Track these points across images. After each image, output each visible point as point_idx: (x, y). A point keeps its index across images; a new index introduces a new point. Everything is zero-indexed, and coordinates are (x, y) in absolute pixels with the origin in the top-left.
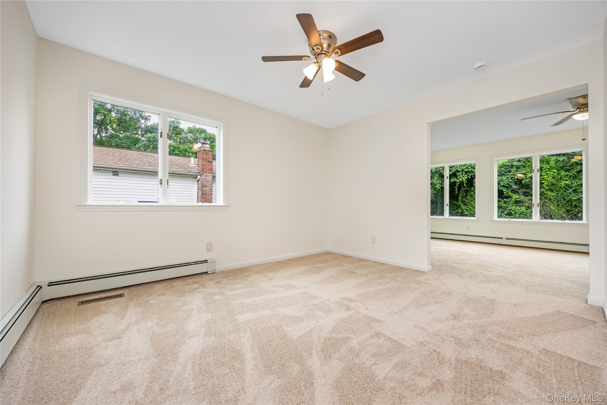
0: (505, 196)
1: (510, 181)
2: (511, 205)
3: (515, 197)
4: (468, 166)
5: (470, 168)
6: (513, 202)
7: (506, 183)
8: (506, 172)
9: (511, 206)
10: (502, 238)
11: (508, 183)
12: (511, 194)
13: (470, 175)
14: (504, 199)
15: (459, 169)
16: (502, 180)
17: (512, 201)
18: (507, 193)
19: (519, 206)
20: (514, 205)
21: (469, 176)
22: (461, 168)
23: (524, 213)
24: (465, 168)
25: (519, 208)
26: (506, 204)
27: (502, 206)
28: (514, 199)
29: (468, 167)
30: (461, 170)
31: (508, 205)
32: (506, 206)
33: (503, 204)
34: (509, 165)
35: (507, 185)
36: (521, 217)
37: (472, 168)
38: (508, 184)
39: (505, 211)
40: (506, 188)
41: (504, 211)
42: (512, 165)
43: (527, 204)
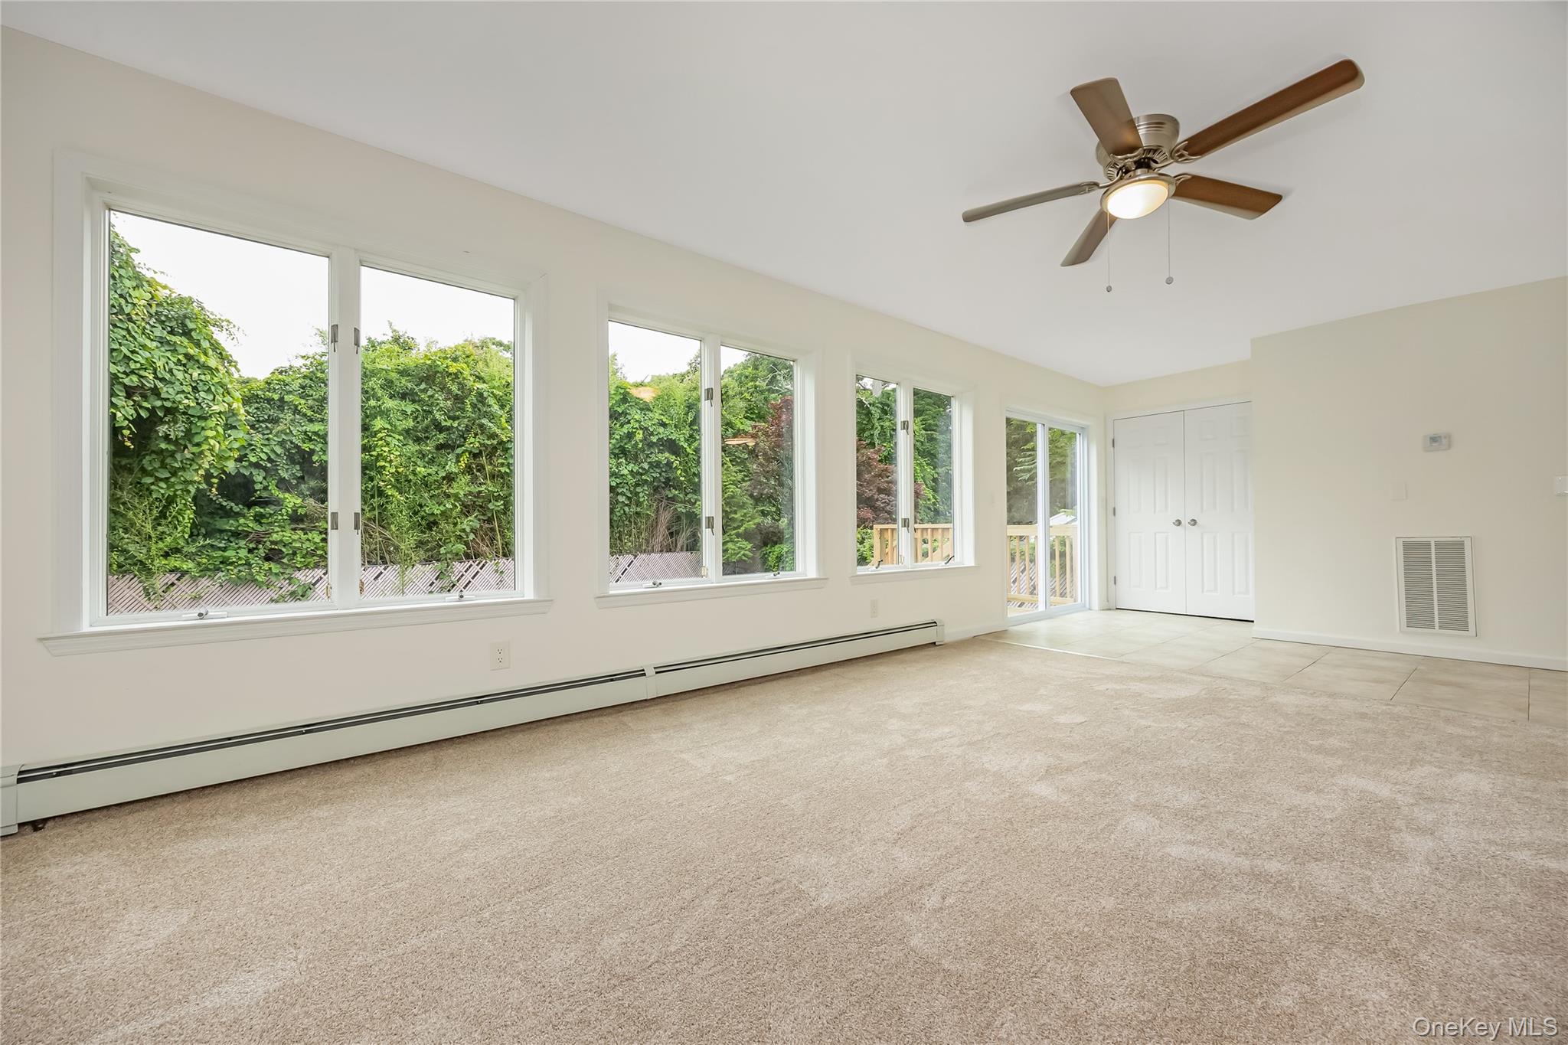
0: (260, 497)
1: (279, 450)
2: (279, 526)
3: (291, 500)
4: (138, 365)
6: (285, 517)
8: (263, 422)
9: (277, 529)
10: (641, 673)
11: (273, 456)
12: (277, 492)
16: (252, 445)
17: (282, 515)
18: (266, 488)
19: (302, 529)
20: (288, 527)
21: (141, 407)
25: (304, 538)
27: (250, 530)
28: (290, 510)
31: (268, 528)
33: (251, 525)
34: (273, 399)
35: (269, 465)
36: (309, 562)
38: (269, 460)
39: (260, 546)
40: (263, 474)
41: (257, 548)
42: (281, 399)
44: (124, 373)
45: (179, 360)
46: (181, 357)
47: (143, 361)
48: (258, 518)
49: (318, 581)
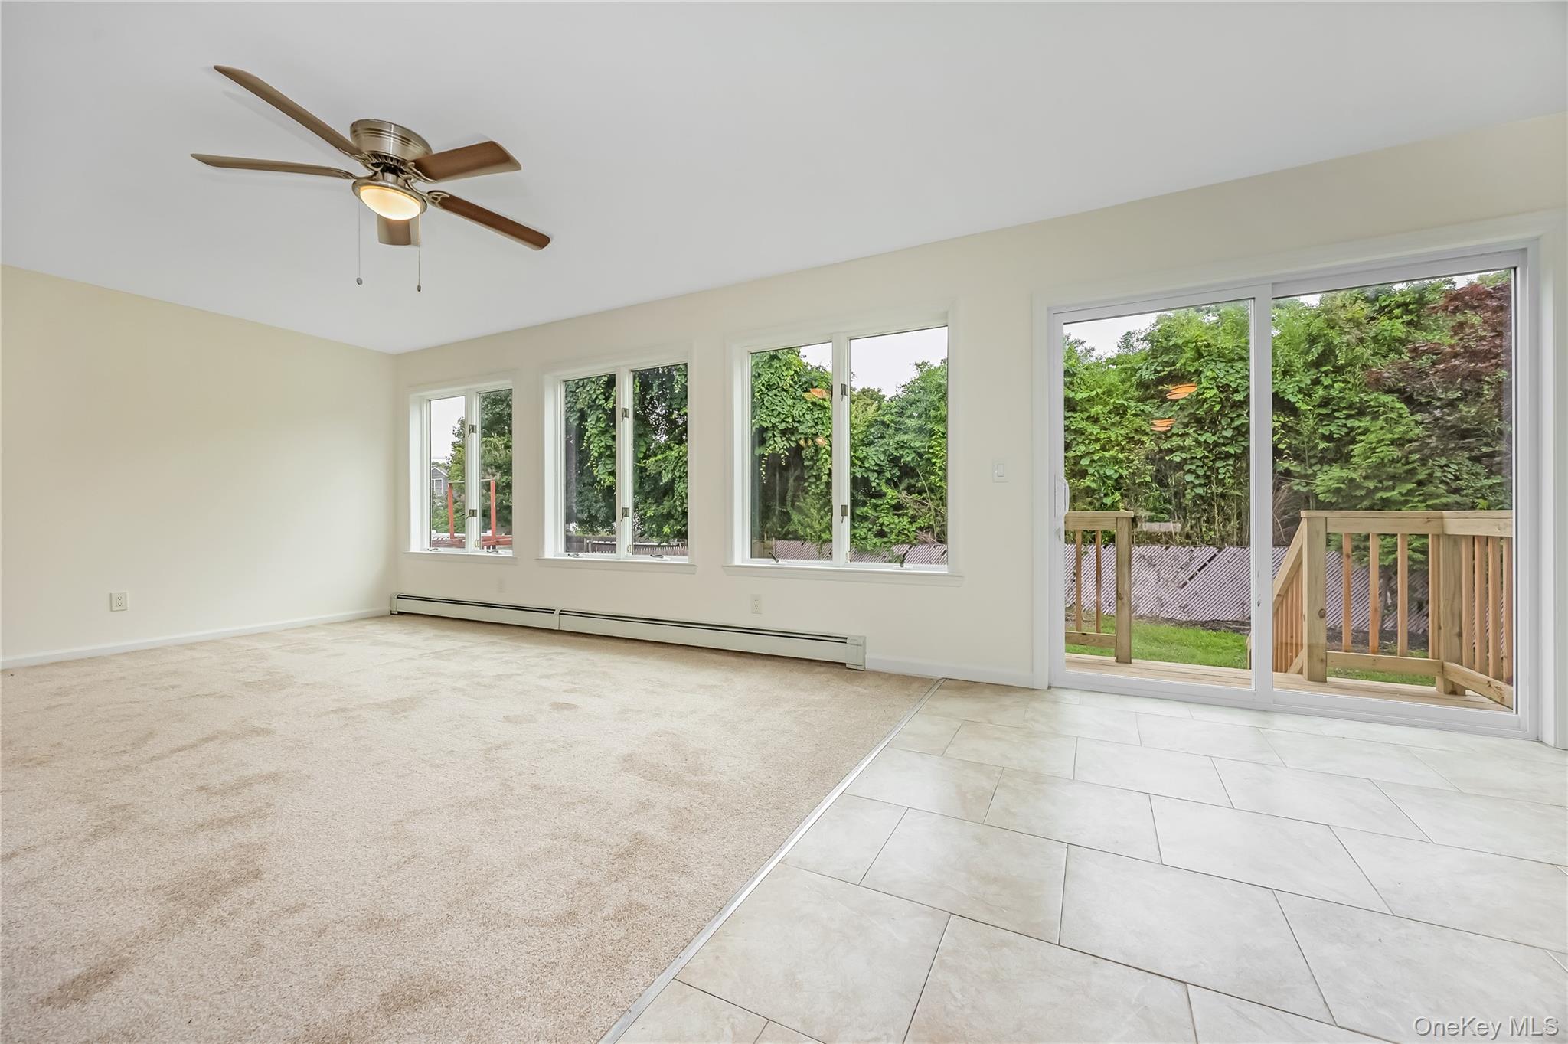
0: (875, 492)
1: (882, 457)
2: (886, 513)
5: (790, 421)
6: (889, 507)
7: (874, 464)
9: (883, 515)
11: (878, 462)
12: (884, 488)
13: (793, 439)
14: (873, 501)
15: (765, 425)
17: (887, 505)
18: (878, 484)
19: (897, 515)
20: (890, 514)
22: (770, 422)
23: (906, 532)
24: (777, 420)
25: (897, 521)
26: (876, 511)
28: (891, 501)
29: (785, 418)
30: (770, 425)
32: (876, 514)
33: (870, 512)
35: (877, 469)
36: (900, 539)
37: (794, 421)
38: (876, 465)
40: (876, 475)
43: (911, 512)
44: (779, 422)
45: (809, 407)
46: (810, 405)
47: (787, 413)
48: (875, 507)
49: (905, 554)
